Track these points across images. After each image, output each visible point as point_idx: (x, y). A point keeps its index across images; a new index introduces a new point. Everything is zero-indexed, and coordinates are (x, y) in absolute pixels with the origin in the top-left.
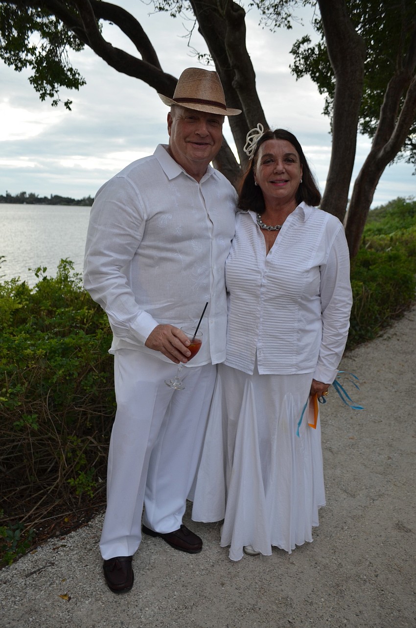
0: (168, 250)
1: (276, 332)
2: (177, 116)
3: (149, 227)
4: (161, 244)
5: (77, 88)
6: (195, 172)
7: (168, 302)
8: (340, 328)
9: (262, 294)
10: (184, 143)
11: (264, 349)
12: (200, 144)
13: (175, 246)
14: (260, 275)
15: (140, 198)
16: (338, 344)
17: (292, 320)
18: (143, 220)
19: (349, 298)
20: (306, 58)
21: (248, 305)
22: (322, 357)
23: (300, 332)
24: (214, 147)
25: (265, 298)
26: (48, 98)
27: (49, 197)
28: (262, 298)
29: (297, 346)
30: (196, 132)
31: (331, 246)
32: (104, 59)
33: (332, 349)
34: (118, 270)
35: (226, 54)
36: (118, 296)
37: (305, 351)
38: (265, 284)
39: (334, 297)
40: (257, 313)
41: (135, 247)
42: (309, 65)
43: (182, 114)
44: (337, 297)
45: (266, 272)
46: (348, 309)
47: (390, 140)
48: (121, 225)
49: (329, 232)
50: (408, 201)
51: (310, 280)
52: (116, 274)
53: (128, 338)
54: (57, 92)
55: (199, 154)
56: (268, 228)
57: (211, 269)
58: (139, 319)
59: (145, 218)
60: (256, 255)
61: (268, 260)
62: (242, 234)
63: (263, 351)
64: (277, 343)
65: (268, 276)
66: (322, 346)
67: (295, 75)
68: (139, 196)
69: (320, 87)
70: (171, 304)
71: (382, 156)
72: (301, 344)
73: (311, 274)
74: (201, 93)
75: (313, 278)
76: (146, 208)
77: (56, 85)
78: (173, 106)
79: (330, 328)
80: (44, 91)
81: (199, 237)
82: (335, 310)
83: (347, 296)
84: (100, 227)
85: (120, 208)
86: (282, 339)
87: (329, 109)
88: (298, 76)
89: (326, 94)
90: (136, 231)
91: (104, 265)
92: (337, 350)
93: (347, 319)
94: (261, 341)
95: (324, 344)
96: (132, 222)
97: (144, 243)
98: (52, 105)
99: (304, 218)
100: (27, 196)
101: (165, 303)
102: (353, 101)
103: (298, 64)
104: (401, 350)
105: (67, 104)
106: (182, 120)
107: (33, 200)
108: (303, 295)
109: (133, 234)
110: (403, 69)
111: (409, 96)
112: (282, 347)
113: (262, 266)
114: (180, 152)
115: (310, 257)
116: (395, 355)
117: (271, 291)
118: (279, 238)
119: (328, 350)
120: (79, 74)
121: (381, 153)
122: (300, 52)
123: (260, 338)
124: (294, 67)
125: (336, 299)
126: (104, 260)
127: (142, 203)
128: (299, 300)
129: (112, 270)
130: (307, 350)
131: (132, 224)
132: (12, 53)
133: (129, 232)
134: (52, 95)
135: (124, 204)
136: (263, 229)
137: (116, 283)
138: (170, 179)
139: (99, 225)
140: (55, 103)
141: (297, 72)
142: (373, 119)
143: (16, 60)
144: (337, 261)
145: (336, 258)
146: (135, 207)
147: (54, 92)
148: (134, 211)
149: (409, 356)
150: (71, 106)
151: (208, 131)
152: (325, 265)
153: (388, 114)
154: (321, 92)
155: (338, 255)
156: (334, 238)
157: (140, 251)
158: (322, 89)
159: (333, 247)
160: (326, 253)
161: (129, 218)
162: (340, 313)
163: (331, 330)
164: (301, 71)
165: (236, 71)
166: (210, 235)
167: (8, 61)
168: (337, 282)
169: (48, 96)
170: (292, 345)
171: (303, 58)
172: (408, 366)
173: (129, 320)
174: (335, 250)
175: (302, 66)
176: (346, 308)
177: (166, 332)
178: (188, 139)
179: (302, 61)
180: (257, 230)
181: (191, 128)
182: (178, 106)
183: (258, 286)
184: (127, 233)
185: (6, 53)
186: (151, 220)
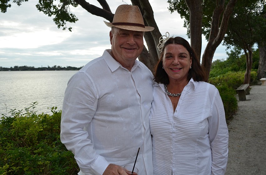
0: (113, 116)
1: (184, 161)
2: (115, 33)
3: (100, 103)
4: (109, 113)
5: (74, 22)
6: (128, 65)
7: (116, 148)
8: (223, 154)
9: (174, 137)
10: (120, 49)
11: (177, 172)
12: (130, 49)
13: (118, 113)
14: (171, 125)
15: (94, 85)
16: (223, 163)
17: (193, 152)
18: (96, 98)
19: (226, 134)
20: (175, 4)
21: (165, 144)
22: (214, 172)
23: (199, 159)
24: (139, 50)
25: (176, 140)
26: (61, 27)
27: (66, 67)
28: (174, 140)
29: (198, 168)
30: (127, 42)
31: (213, 104)
32: (86, 9)
33: (219, 167)
34: (82, 130)
35: (140, 4)
36: (82, 148)
37: (203, 170)
38: (175, 132)
39: (218, 134)
40: (171, 149)
41: (92, 115)
42: (176, 7)
43: (118, 32)
44: (220, 135)
45: (175, 124)
46: (227, 141)
47: (217, 36)
48: (83, 102)
49: (211, 96)
50: (222, 61)
51: (203, 127)
52: (81, 133)
53: (90, 173)
54: (65, 24)
55: (130, 55)
56: (172, 95)
57: (142, 124)
58: (96, 162)
59: (98, 97)
60: (167, 112)
61: (175, 116)
62: (157, 99)
63: (177, 173)
64: (185, 168)
65: (176, 126)
66: (213, 165)
67: (170, 11)
68: (94, 84)
69: (181, 16)
70: (118, 150)
71: (214, 44)
72: (200, 166)
73: (203, 124)
74: (129, 19)
75: (204, 126)
76: (98, 92)
77: (65, 21)
78: (112, 28)
79: (217, 153)
80: (59, 24)
81: (132, 105)
82: (219, 142)
83: (225, 133)
84: (69, 104)
85: (82, 92)
86: (188, 165)
87: (186, 25)
88: (172, 12)
89: (184, 19)
90: (92, 105)
91: (73, 128)
92: (223, 167)
93: (226, 147)
94: (175, 167)
95: (214, 163)
96: (89, 100)
97: (98, 112)
98: (63, 30)
99: (194, 88)
100: (57, 67)
101: (115, 149)
102: (199, 20)
103: (171, 7)
104: (237, 137)
105: (70, 29)
106: (118, 36)
107: (59, 69)
108: (200, 137)
109: (90, 108)
110: (219, 5)
111: (224, 16)
112: (189, 170)
113: (172, 120)
114: (118, 54)
115: (202, 112)
116: (234, 141)
117: (179, 136)
118: (180, 101)
119: (217, 167)
120: (75, 16)
121: (214, 43)
122: (172, 2)
123: (174, 165)
124: (169, 8)
125: (219, 136)
126: (72, 125)
127: (95, 89)
128: (198, 140)
129: (77, 131)
130: (204, 170)
131: (90, 101)
132: (47, 9)
133: (88, 106)
134: (63, 26)
135: (84, 90)
136: (169, 96)
137: (80, 140)
138: (112, 71)
139: (69, 103)
140: (64, 29)
141: (171, 10)
142: (205, 28)
143: (49, 12)
144: (218, 112)
145: (217, 111)
146: (91, 91)
147: (64, 24)
148: (90, 94)
149: (242, 141)
150: (71, 30)
151: (135, 41)
152: (211, 117)
153: (215, 25)
154: (182, 18)
155: (218, 109)
156: (214, 98)
157: (96, 117)
158: (182, 17)
159: (215, 104)
160: (211, 109)
161: (87, 98)
162: (223, 144)
163: (218, 155)
164: (173, 10)
165: (144, 11)
166: (139, 104)
167: (45, 12)
168: (219, 126)
169: (61, 26)
170: (195, 168)
171: (173, 4)
172: (242, 147)
173: (90, 163)
174: (216, 106)
175: (173, 7)
176: (226, 140)
177: (114, 172)
178: (122, 46)
179: (173, 5)
180: (166, 96)
181: (123, 40)
182: (115, 27)
183: (171, 133)
184: (87, 107)
185: (45, 9)
186: (101, 99)
